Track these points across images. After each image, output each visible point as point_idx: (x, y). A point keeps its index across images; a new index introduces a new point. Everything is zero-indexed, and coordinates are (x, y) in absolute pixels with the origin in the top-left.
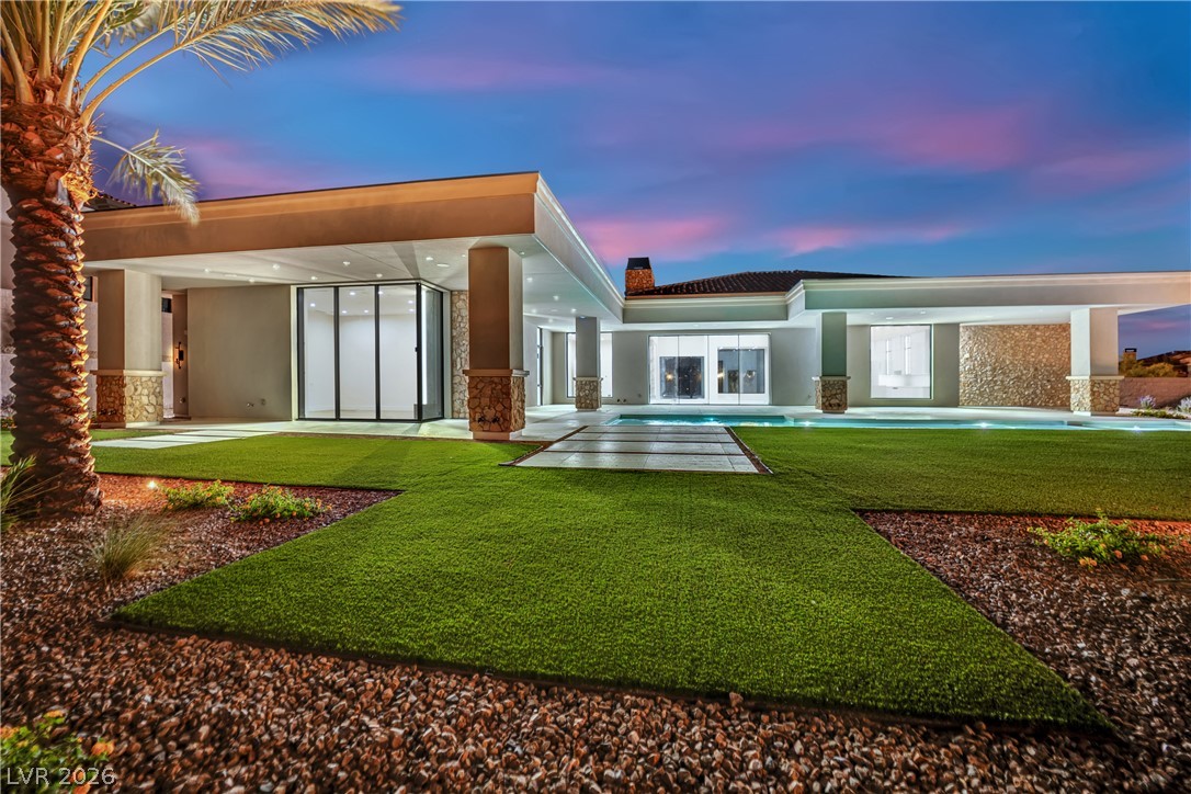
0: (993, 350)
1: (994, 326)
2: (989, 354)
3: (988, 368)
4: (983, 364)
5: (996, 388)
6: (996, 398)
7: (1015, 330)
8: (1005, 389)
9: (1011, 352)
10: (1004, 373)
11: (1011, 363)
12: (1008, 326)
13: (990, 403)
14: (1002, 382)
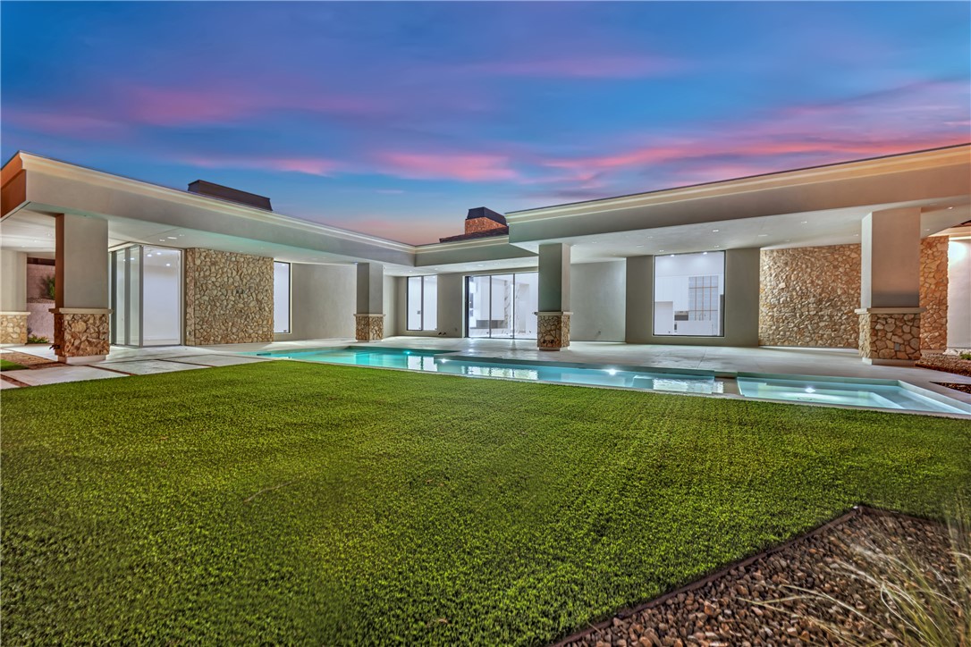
0: (818, 277)
1: (820, 248)
2: (812, 282)
3: (812, 300)
4: (804, 295)
5: (822, 324)
6: (821, 337)
7: (852, 250)
8: (834, 326)
9: (844, 278)
10: (834, 306)
11: (845, 293)
12: (842, 246)
13: (813, 343)
14: (831, 316)
